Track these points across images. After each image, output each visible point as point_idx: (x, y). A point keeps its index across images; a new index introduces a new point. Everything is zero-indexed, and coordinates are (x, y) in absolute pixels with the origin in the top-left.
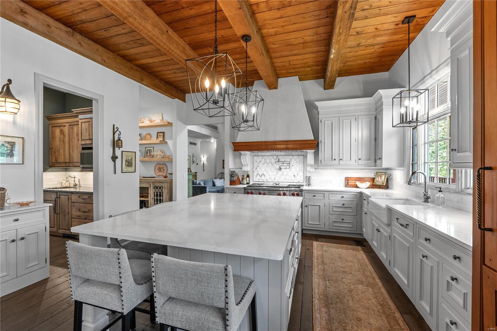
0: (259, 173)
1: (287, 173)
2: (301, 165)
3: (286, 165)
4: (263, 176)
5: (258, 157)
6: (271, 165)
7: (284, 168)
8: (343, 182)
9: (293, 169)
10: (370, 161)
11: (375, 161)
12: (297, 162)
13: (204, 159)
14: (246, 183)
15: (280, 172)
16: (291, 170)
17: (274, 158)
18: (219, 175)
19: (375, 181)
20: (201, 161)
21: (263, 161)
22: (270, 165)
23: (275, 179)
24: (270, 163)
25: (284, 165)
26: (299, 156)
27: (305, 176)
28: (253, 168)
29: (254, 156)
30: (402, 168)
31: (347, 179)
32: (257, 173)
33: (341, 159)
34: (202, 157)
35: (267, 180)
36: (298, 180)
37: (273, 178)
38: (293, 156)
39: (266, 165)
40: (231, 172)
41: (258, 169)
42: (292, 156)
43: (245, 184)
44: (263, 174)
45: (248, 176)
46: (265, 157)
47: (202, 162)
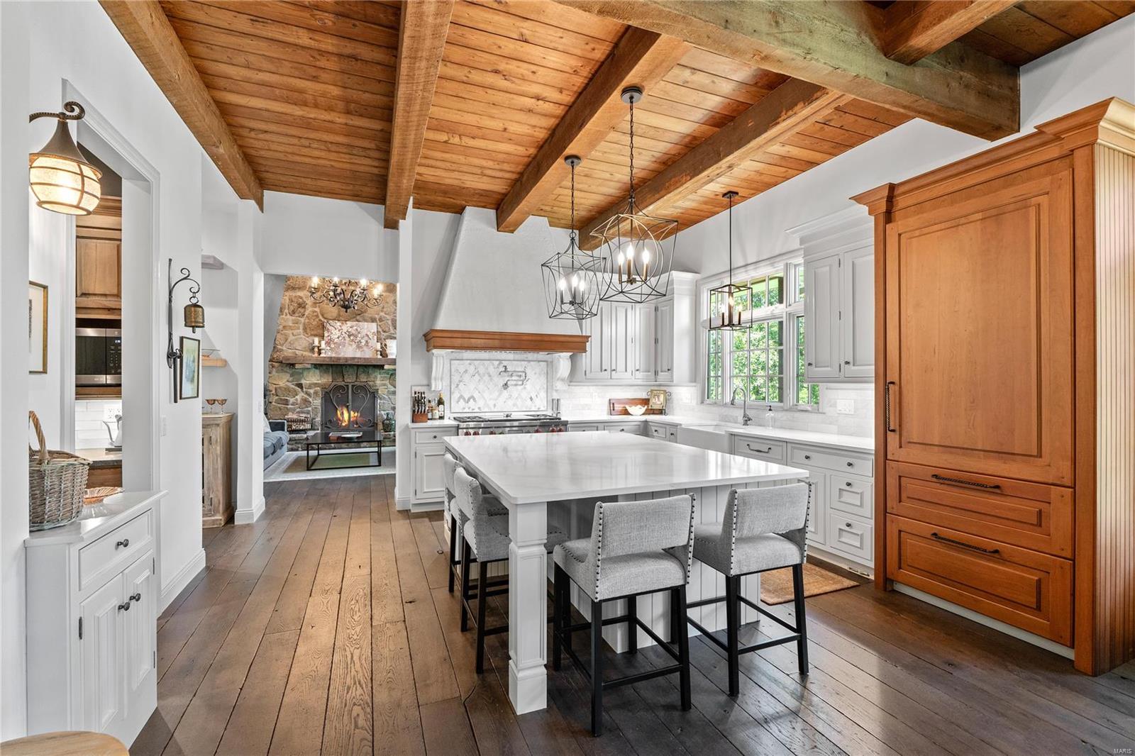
0: (462, 394)
1: (519, 395)
2: (543, 379)
3: (517, 378)
4: (472, 400)
5: (462, 362)
6: (488, 378)
7: (512, 385)
8: (606, 407)
9: (528, 385)
10: (649, 373)
11: (656, 373)
12: (535, 374)
14: (438, 417)
15: (505, 393)
16: (525, 388)
17: (493, 365)
19: (651, 403)
21: (471, 369)
22: (486, 378)
23: (495, 405)
24: (487, 376)
25: (513, 378)
26: (539, 361)
27: (550, 399)
28: (451, 385)
29: (451, 360)
30: (694, 384)
31: (612, 404)
32: (459, 395)
33: (614, 370)
35: (479, 408)
36: (537, 407)
37: (491, 403)
38: (529, 361)
39: (479, 378)
40: (413, 395)
41: (461, 386)
42: (526, 363)
43: (435, 419)
44: (472, 397)
45: (440, 402)
46: (476, 363)
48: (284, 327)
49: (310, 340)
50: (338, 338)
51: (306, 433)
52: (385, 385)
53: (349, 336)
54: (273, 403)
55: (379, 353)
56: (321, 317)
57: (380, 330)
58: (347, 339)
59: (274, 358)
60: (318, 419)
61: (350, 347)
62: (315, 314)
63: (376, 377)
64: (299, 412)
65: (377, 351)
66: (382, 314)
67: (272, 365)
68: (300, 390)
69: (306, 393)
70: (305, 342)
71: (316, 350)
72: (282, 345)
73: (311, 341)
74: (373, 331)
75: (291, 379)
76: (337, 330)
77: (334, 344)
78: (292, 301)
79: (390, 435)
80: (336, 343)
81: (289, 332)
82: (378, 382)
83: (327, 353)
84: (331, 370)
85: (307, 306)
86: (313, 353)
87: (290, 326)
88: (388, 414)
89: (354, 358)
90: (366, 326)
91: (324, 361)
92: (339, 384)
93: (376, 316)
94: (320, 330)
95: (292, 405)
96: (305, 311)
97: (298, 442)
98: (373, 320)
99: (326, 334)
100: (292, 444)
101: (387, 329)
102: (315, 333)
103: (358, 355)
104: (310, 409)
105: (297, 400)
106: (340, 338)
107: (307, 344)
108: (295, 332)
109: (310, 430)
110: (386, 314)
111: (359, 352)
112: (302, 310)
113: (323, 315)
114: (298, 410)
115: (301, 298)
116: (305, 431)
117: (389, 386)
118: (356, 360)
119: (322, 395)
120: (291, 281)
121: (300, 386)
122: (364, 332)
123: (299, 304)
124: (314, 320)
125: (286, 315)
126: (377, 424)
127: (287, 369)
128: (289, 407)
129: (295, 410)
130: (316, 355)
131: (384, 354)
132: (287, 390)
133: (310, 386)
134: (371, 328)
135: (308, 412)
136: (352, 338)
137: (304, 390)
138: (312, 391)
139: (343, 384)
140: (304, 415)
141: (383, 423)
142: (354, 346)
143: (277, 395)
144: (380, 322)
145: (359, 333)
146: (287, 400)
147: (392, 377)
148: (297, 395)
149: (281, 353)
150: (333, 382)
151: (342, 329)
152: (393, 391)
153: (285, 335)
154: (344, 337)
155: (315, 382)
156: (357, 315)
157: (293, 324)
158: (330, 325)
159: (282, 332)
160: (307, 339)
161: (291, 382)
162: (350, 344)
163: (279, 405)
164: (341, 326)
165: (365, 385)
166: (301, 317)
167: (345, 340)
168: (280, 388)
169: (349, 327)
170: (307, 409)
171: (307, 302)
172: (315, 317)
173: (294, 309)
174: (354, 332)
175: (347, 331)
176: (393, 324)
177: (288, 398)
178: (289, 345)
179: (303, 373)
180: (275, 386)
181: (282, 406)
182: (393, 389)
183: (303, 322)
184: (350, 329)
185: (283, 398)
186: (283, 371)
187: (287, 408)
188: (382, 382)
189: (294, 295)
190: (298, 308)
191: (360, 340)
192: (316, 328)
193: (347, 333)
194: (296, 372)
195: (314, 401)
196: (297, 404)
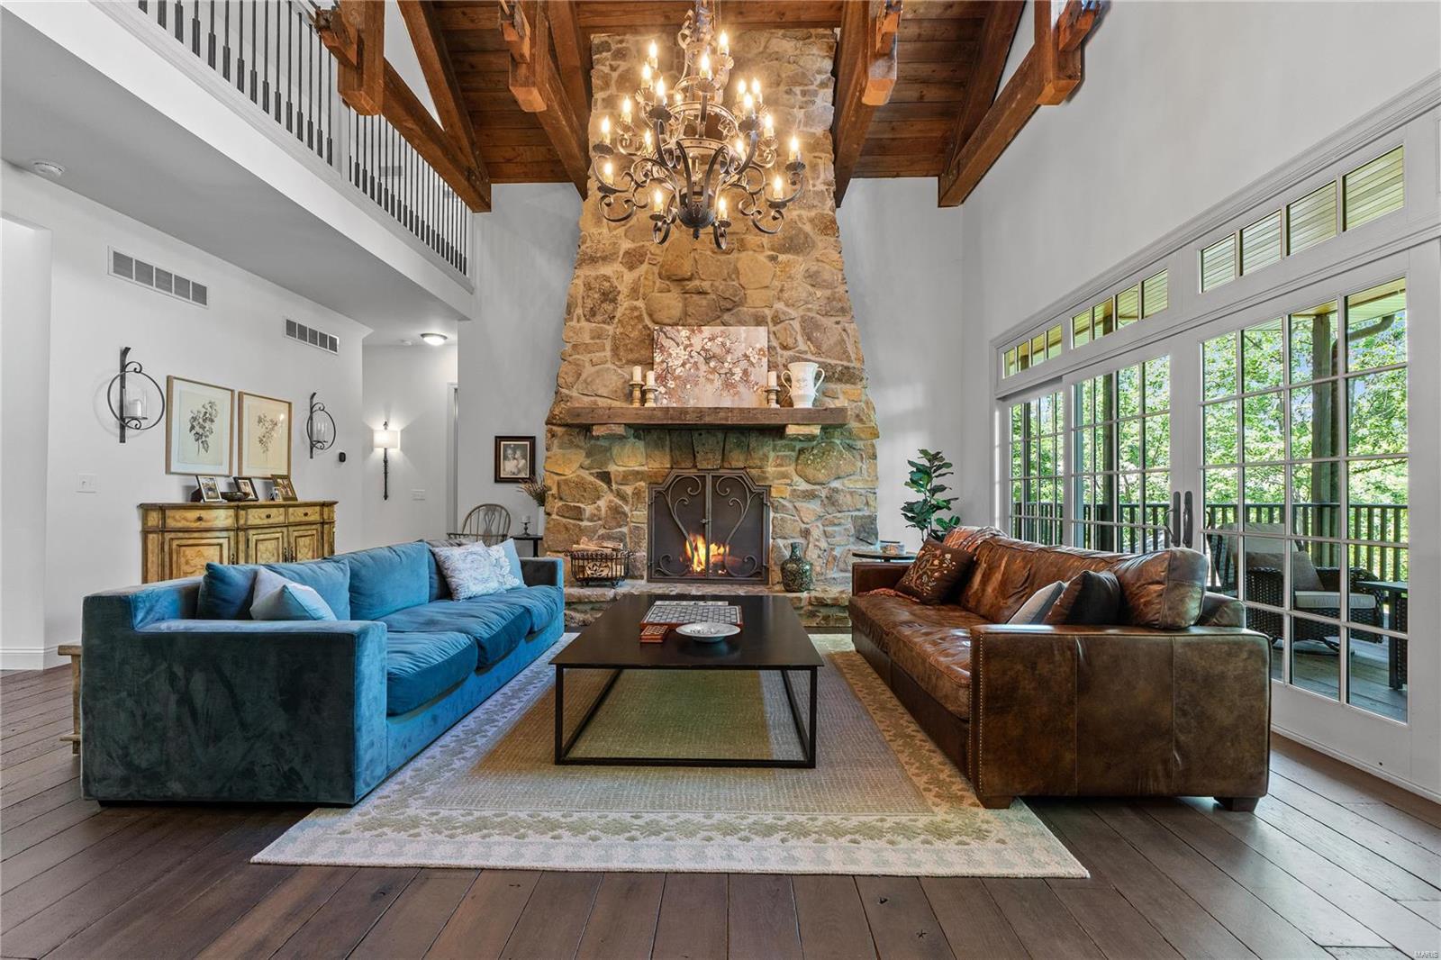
13: (388, 436)
18: (474, 517)
20: (370, 447)
34: (378, 426)
47: (379, 452)
48: (575, 347)
49: (624, 372)
50: (683, 365)
51: (613, 586)
52: (785, 476)
53: (707, 360)
54: (554, 516)
55: (773, 396)
56: (648, 321)
57: (775, 343)
58: (703, 367)
59: (554, 417)
60: (642, 554)
61: (709, 386)
62: (636, 314)
63: (766, 457)
64: (603, 538)
65: (768, 392)
66: (780, 306)
67: (550, 431)
68: (605, 486)
69: (622, 497)
70: (615, 378)
71: (637, 394)
72: (570, 387)
73: (628, 377)
74: (758, 346)
75: (587, 462)
76: (680, 347)
77: (675, 379)
78: (591, 289)
79: (800, 599)
80: (680, 377)
81: (585, 358)
82: (771, 469)
83: (660, 400)
84: (668, 443)
85: (619, 298)
86: (632, 402)
87: (587, 345)
88: (793, 547)
89: (716, 410)
90: (743, 335)
91: (651, 418)
92: (686, 473)
93: (767, 311)
94: (645, 349)
95: (590, 520)
96: (615, 309)
97: (597, 606)
98: (759, 321)
99: (658, 359)
100: (585, 612)
101: (790, 342)
102: (636, 355)
103: (727, 402)
104: (625, 529)
105: (598, 509)
106: (688, 366)
107: (620, 383)
108: (597, 356)
109: (623, 578)
110: (787, 305)
111: (729, 398)
112: (608, 307)
113: (651, 316)
114: (602, 531)
115: (607, 279)
116: (611, 582)
117: (796, 478)
118: (722, 414)
119: (650, 499)
120: (589, 243)
121: (606, 477)
122: (740, 349)
123: (603, 294)
124: (633, 327)
125: (578, 321)
126: (767, 569)
127: (580, 440)
128: (585, 523)
129: (595, 532)
130: (637, 405)
131: (784, 398)
132: (580, 485)
133: (626, 478)
134: (754, 340)
135: (621, 539)
136: (712, 364)
137: (614, 486)
138: (628, 490)
139: (692, 473)
140: (610, 544)
141: (783, 569)
142: (718, 383)
143: (561, 499)
144: (775, 323)
145: (728, 352)
146: (580, 508)
147: (802, 457)
148: (599, 499)
149: (569, 404)
150: (672, 468)
151: (691, 345)
152: (803, 492)
153: (578, 365)
154: (696, 363)
155: (636, 468)
156: (726, 309)
157: (593, 338)
158: (667, 337)
159: (570, 359)
160: (619, 371)
161: (587, 469)
162: (708, 379)
163: (564, 520)
164: (689, 338)
165: (741, 477)
166: (609, 324)
167: (698, 369)
168: (566, 482)
169: (706, 340)
170: (620, 529)
171: (619, 288)
172: (636, 321)
173: (594, 306)
174: (717, 350)
175: (703, 349)
176: (803, 329)
177: (582, 506)
178: (584, 385)
179: (611, 449)
180: (556, 478)
181: (571, 521)
182: (803, 486)
183: (611, 333)
184: (709, 344)
185: (572, 504)
186: (572, 445)
187: (580, 526)
188: (779, 469)
189: (593, 274)
190: (602, 302)
191: (730, 369)
192: (637, 346)
193: (702, 352)
194: (595, 445)
195: (634, 513)
196: (600, 519)
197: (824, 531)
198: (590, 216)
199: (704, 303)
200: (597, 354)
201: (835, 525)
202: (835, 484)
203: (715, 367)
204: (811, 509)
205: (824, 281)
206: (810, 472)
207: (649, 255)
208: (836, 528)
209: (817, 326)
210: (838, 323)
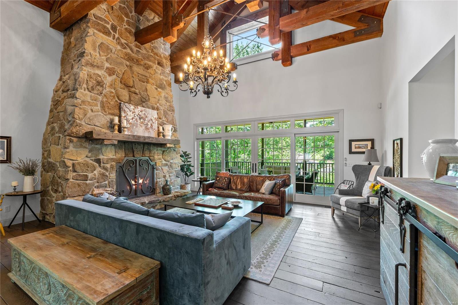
49: (108, 118)
50: (132, 119)
53: (140, 118)
54: (71, 180)
55: (161, 134)
56: (117, 99)
57: (159, 116)
58: (139, 121)
59: (73, 133)
61: (141, 128)
62: (112, 94)
63: (155, 153)
66: (158, 104)
68: (98, 165)
69: (106, 169)
70: (103, 119)
71: (116, 127)
73: (109, 120)
74: (154, 117)
75: (90, 155)
76: (131, 112)
77: (129, 124)
78: (91, 78)
80: (131, 123)
81: (89, 108)
82: (155, 157)
84: (124, 147)
85: (105, 86)
87: (89, 102)
88: (167, 181)
90: (150, 112)
93: (155, 106)
94: (118, 110)
95: (90, 180)
96: (103, 90)
98: (154, 108)
99: (124, 115)
102: (112, 112)
103: (146, 135)
104: (107, 182)
105: (95, 175)
106: (134, 120)
107: (105, 122)
108: (95, 108)
110: (160, 105)
111: (147, 133)
112: (100, 89)
113: (118, 97)
114: (96, 184)
115: (100, 76)
117: (163, 160)
119: (117, 169)
121: (98, 161)
123: (98, 82)
124: (111, 100)
126: (155, 189)
127: (87, 145)
128: (88, 182)
132: (86, 165)
133: (107, 161)
134: (153, 114)
135: (106, 186)
136: (142, 120)
137: (102, 165)
139: (132, 158)
141: (162, 189)
142: (144, 127)
143: (75, 171)
144: (158, 110)
145: (146, 117)
146: (86, 175)
147: (164, 153)
148: (95, 170)
149: (81, 128)
150: (125, 157)
151: (135, 112)
152: (164, 164)
153: (84, 110)
154: (136, 119)
155: (111, 157)
156: (143, 102)
157: (92, 100)
158: (126, 107)
159: (81, 107)
160: (105, 116)
161: (90, 158)
162: (140, 125)
163: (77, 181)
164: (134, 110)
165: (147, 160)
166: (99, 95)
167: (137, 121)
168: (79, 164)
169: (139, 111)
170: (104, 183)
171: (105, 82)
172: (112, 98)
173: (93, 86)
174: (143, 116)
175: (139, 114)
176: (164, 113)
177: (87, 174)
178: (89, 120)
179: (101, 149)
180: (71, 162)
181: (81, 181)
182: (164, 162)
183: (101, 99)
184: (140, 113)
185: (82, 174)
186: (81, 146)
187: (86, 184)
188: (158, 157)
189: (92, 71)
190: (97, 85)
191: (147, 123)
192: (113, 107)
193: (138, 115)
194: (94, 147)
195: (110, 175)
196: (95, 179)
197: (169, 175)
198: (90, 45)
199: (137, 97)
200: (94, 107)
201: (172, 173)
202: (171, 161)
203: (143, 122)
204: (166, 169)
205: (169, 100)
206: (166, 158)
207: (116, 73)
208: (172, 174)
209: (167, 113)
210: (172, 114)
